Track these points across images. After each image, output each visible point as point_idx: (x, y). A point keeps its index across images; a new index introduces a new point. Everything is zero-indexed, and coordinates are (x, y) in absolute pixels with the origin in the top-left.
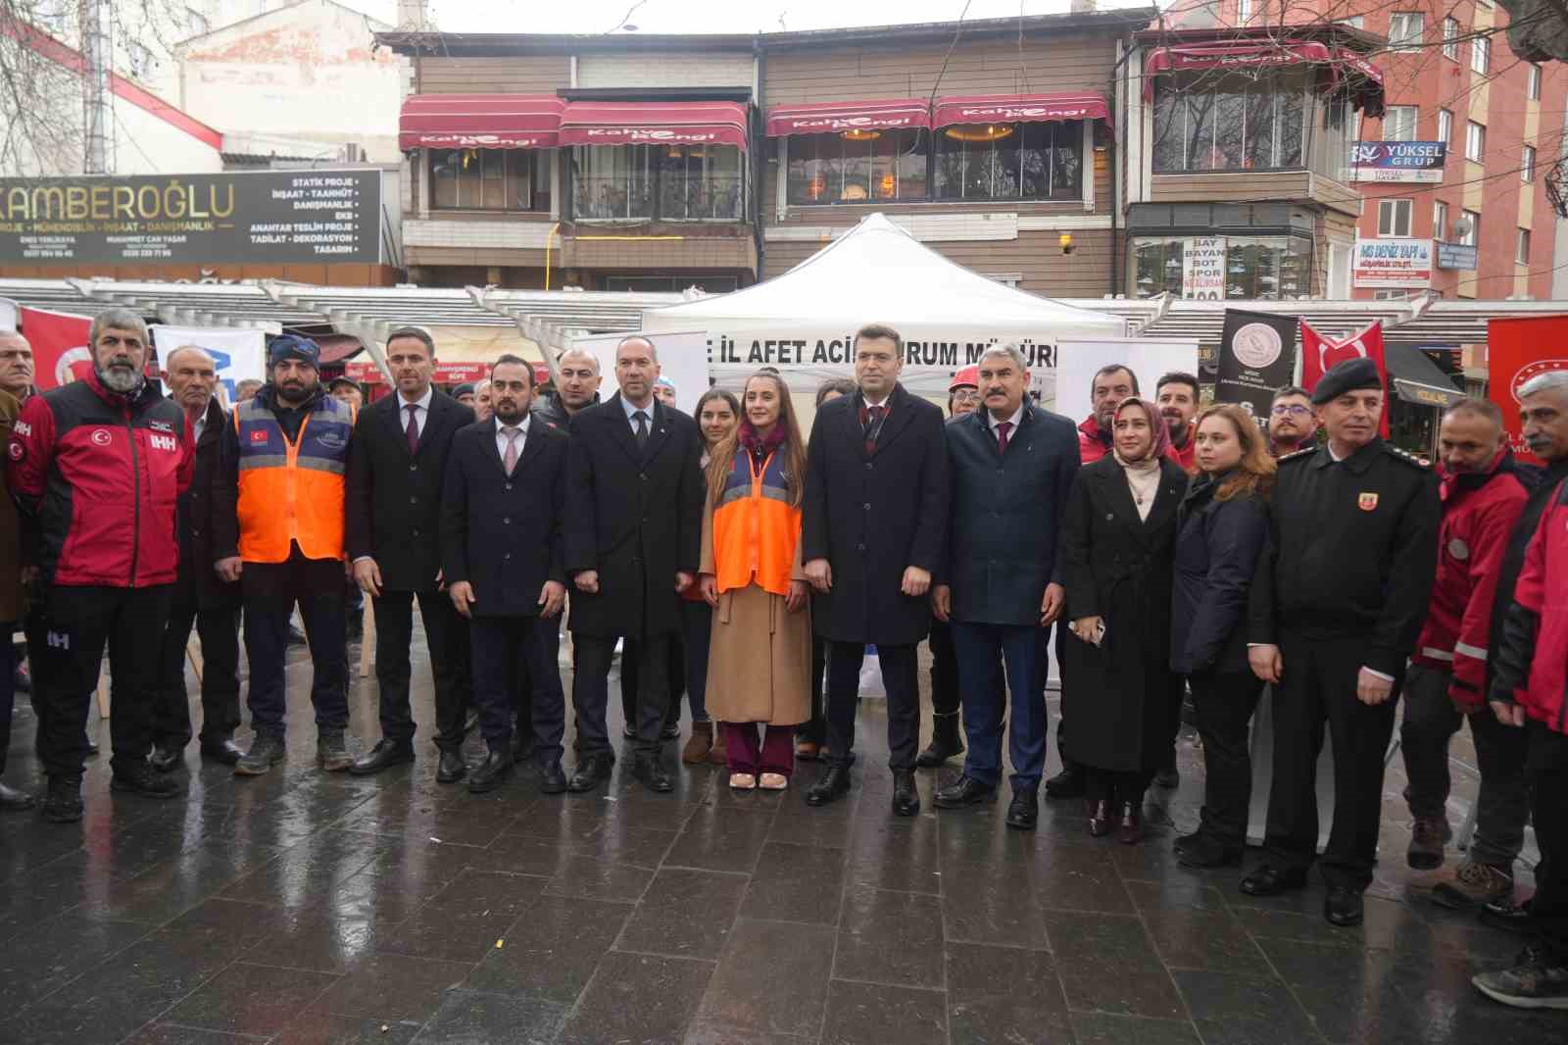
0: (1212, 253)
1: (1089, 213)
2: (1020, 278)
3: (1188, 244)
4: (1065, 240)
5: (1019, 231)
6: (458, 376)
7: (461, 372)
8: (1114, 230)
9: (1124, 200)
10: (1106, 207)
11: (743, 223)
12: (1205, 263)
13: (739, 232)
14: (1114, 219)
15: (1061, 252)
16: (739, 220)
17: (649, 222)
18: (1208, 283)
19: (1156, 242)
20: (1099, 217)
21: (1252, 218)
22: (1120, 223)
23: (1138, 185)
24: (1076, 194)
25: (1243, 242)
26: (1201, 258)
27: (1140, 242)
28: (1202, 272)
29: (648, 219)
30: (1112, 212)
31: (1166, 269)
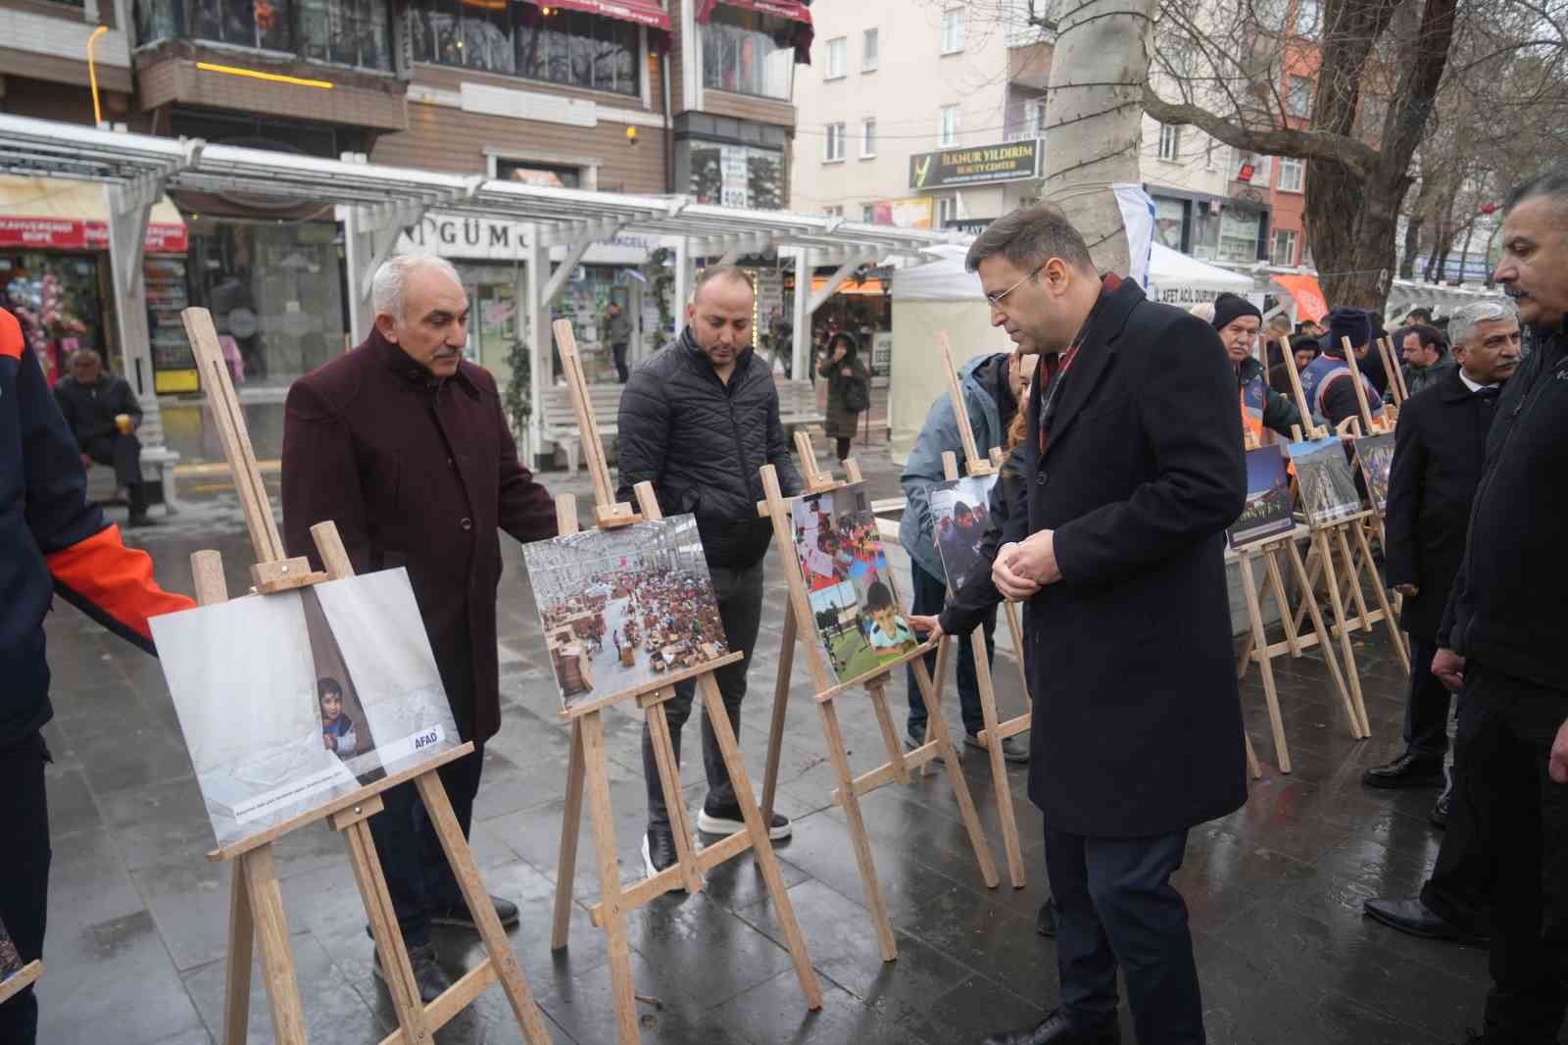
0: (739, 160)
1: (645, 110)
2: (600, 164)
3: (724, 150)
4: (631, 132)
5: (599, 121)
6: (40, 237)
7: (44, 231)
8: (665, 129)
9: (672, 104)
10: (660, 106)
11: (395, 78)
12: (735, 168)
13: (393, 88)
14: (666, 120)
15: (629, 143)
16: (392, 74)
17: (293, 61)
18: (738, 185)
19: (704, 146)
20: (655, 115)
21: (762, 135)
22: (670, 125)
23: (694, 95)
24: (637, 92)
25: (757, 154)
26: (732, 164)
27: (694, 144)
28: (733, 175)
29: (291, 56)
30: (664, 113)
31: (711, 170)
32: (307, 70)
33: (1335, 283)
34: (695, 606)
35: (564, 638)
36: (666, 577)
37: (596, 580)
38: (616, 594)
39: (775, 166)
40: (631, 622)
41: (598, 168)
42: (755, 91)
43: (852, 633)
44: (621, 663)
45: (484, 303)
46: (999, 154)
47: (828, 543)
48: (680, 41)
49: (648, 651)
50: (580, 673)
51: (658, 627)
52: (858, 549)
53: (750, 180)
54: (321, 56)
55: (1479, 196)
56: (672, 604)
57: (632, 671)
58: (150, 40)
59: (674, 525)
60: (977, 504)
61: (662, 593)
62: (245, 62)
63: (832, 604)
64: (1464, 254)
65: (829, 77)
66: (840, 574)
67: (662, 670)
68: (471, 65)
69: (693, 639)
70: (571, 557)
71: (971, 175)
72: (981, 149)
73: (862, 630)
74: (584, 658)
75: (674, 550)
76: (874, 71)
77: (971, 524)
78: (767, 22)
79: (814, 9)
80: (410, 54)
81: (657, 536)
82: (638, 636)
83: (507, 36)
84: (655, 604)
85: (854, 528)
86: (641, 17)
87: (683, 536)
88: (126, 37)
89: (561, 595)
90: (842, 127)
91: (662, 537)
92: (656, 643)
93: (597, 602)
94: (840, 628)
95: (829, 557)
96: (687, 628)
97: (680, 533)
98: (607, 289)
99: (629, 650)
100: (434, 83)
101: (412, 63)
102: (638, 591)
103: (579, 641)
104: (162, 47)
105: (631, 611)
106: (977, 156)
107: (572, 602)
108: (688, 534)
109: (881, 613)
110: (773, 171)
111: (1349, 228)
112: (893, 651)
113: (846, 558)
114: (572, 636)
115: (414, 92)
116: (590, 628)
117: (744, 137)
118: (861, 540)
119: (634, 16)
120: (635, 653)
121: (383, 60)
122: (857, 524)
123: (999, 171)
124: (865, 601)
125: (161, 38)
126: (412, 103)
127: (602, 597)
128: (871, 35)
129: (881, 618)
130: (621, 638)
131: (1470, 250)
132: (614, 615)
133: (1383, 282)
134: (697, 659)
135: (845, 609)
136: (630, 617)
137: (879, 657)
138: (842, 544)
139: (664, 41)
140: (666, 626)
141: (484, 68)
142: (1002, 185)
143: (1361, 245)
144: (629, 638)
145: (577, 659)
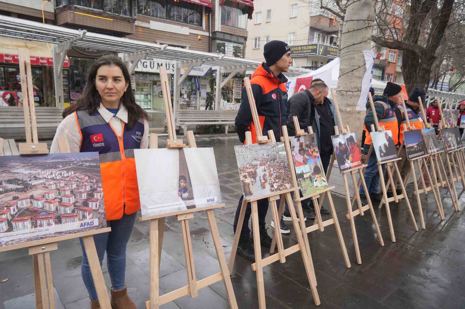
0: (231, 47)
1: (204, 31)
3: (226, 44)
4: (199, 37)
5: (190, 33)
8: (209, 37)
9: (211, 29)
10: (208, 30)
11: (131, 18)
12: (229, 49)
13: (131, 21)
14: (209, 34)
15: (198, 40)
16: (131, 17)
17: (102, 12)
18: (230, 54)
19: (221, 42)
20: (206, 32)
21: (238, 39)
22: (211, 35)
23: (218, 27)
24: (201, 25)
25: (236, 45)
26: (229, 47)
27: (218, 41)
28: (229, 51)
29: (101, 11)
30: (209, 32)
31: (222, 49)
32: (106, 15)
33: (410, 88)
34: (284, 171)
35: (245, 177)
36: (275, 161)
37: (255, 159)
38: (261, 165)
39: (241, 49)
40: (265, 174)
41: (189, 47)
42: (236, 26)
43: (308, 181)
44: (261, 187)
45: (154, 86)
46: (306, 48)
47: (302, 152)
48: (215, 10)
49: (270, 184)
50: (249, 189)
51: (273, 176)
52: (311, 154)
53: (234, 53)
54: (110, 11)
55: (448, 65)
56: (277, 170)
57: (264, 190)
58: (60, 5)
59: (278, 145)
60: (344, 143)
61: (274, 166)
62: (88, 12)
63: (302, 171)
64: (443, 82)
65: (256, 23)
66: (305, 162)
67: (274, 190)
68: (153, 16)
69: (283, 182)
70: (248, 151)
71: (297, 54)
72: (301, 46)
73: (311, 180)
74: (251, 184)
75: (278, 153)
76: (270, 22)
77: (343, 149)
78: (240, 6)
79: (254, 2)
80: (136, 11)
81: (273, 148)
82: (267, 179)
83: (164, 8)
84: (272, 169)
85: (310, 148)
86: (203, 3)
87: (280, 149)
88: (53, 4)
89: (245, 163)
90: (259, 38)
91: (274, 148)
92: (272, 182)
93: (255, 166)
94: (304, 179)
95: (302, 157)
96: (281, 178)
97: (280, 148)
98: (190, 83)
99: (264, 183)
100: (143, 21)
101: (137, 14)
102: (267, 165)
103: (249, 178)
104: (64, 7)
105: (265, 171)
106: (300, 48)
107: (248, 166)
108: (282, 148)
109: (318, 176)
110: (241, 50)
111: (416, 72)
112: (321, 188)
113: (307, 157)
114: (248, 176)
115: (137, 23)
116: (253, 175)
117: (232, 40)
118: (312, 152)
119: (201, 3)
120: (266, 184)
121: (128, 13)
122: (311, 147)
123: (307, 53)
124: (312, 171)
125: (64, 4)
126: (136, 26)
127: (257, 165)
128: (269, 11)
129: (317, 177)
130: (262, 179)
131: (444, 81)
132: (260, 171)
133: (426, 88)
134: (284, 188)
135: (306, 173)
136: (265, 173)
137: (317, 190)
138: (306, 153)
139: (210, 10)
140: (275, 177)
141: (157, 17)
142: (307, 57)
143: (419, 76)
144: (264, 179)
145: (249, 184)
